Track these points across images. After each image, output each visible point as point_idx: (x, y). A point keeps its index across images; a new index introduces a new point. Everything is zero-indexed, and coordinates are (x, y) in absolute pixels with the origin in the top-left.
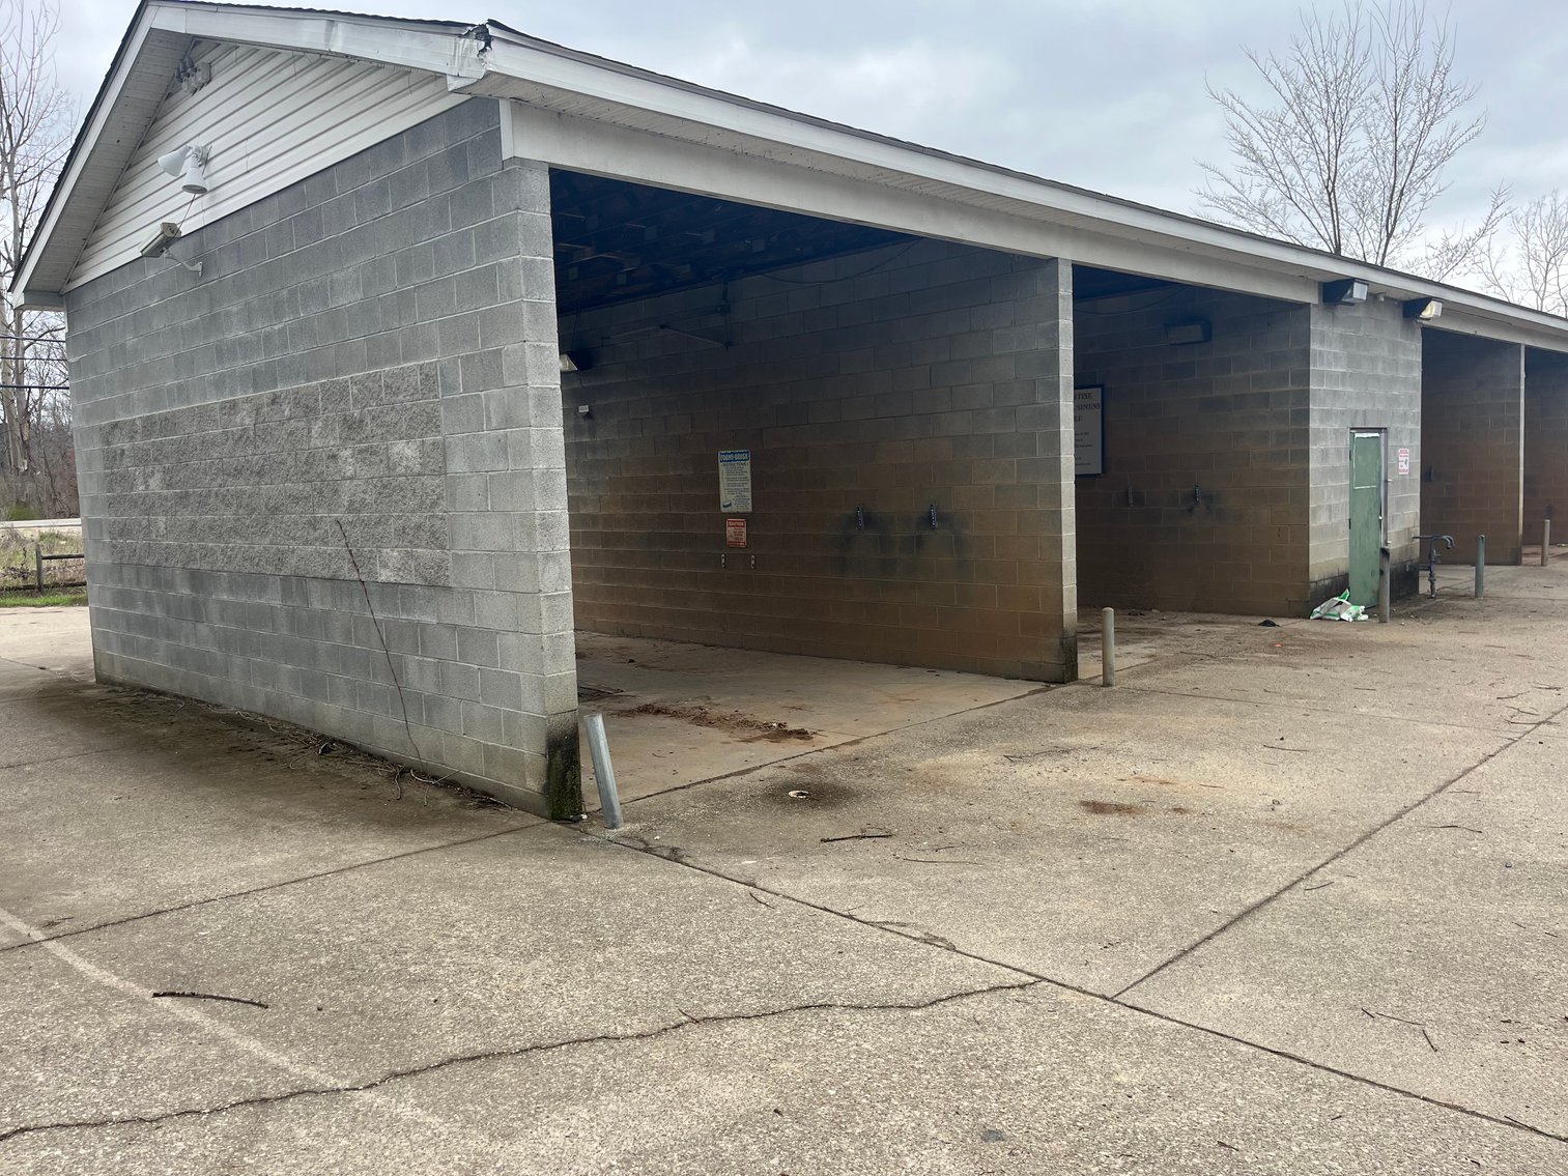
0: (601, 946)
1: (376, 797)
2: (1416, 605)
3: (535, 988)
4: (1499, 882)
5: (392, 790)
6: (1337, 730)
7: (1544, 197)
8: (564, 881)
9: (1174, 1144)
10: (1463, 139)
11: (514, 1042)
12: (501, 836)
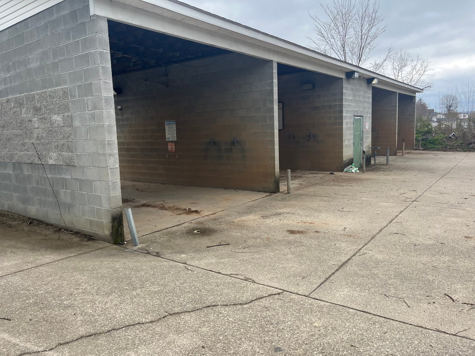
0: (135, 289)
1: (50, 239)
2: (371, 167)
3: (111, 306)
4: (414, 251)
5: (56, 236)
6: (357, 205)
7: (398, 52)
8: (120, 266)
9: (337, 347)
10: (380, 32)
11: (105, 328)
12: (97, 251)
